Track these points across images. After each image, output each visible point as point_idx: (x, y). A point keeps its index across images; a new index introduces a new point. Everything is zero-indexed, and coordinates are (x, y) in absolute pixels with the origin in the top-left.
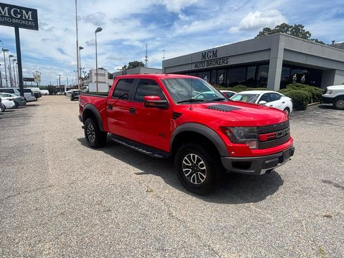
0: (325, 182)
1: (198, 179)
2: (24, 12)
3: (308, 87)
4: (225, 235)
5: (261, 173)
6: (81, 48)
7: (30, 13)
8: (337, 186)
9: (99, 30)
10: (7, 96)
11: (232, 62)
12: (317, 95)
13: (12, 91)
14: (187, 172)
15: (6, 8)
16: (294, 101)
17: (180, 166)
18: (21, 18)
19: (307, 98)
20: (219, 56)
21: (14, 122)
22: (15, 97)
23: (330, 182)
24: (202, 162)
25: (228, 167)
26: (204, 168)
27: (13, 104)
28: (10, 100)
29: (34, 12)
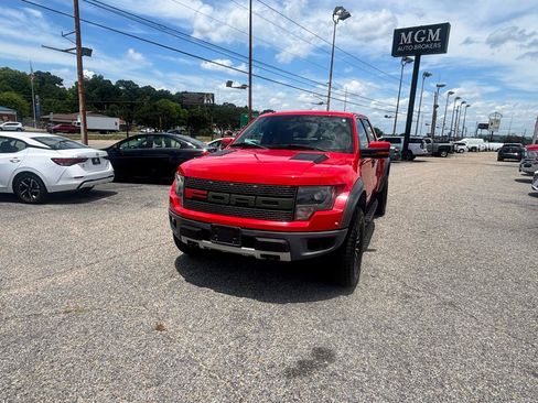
2: (431, 31)
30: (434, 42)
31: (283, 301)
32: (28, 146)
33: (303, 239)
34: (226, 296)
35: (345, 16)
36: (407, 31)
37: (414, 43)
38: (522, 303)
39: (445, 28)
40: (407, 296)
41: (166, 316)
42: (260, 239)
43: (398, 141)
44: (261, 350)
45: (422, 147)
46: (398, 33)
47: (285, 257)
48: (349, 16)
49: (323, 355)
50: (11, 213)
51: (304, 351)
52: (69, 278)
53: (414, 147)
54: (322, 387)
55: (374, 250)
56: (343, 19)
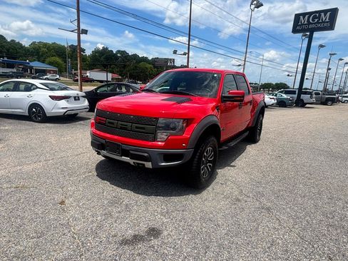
2: (323, 14)
15: (307, 16)
18: (317, 22)
22: (286, 98)
30: (324, 22)
31: (149, 194)
32: (37, 88)
33: (160, 154)
34: (115, 187)
35: (259, 5)
36: (304, 15)
37: (309, 23)
38: (324, 214)
39: (334, 12)
40: (238, 200)
41: (71, 196)
42: (131, 152)
43: (293, 92)
44: (115, 225)
45: (311, 97)
46: (297, 16)
47: (149, 165)
48: (262, 5)
49: (154, 232)
50: (23, 127)
51: (143, 228)
52: (31, 168)
53: (305, 97)
54: (139, 255)
55: (234, 166)
56: (258, 7)
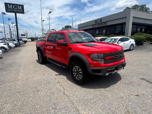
0: (142, 79)
1: (79, 77)
2: (18, 6)
3: (145, 34)
4: (85, 103)
5: (106, 75)
6: (43, 21)
7: (21, 6)
8: (147, 81)
9: (50, 12)
10: (12, 42)
11: (108, 24)
12: (149, 38)
13: (14, 40)
14: (75, 74)
15: (11, 5)
16: (136, 41)
17: (72, 72)
18: (17, 9)
19: (143, 39)
20: (103, 21)
21: (13, 53)
22: (16, 43)
23: (144, 79)
24: (80, 70)
25: (90, 72)
26: (81, 72)
27: (14, 45)
28: (13, 44)
29: (23, 6)
30: (20, 10)
36: (10, 4)
37: (13, 9)
53: (21, 42)
